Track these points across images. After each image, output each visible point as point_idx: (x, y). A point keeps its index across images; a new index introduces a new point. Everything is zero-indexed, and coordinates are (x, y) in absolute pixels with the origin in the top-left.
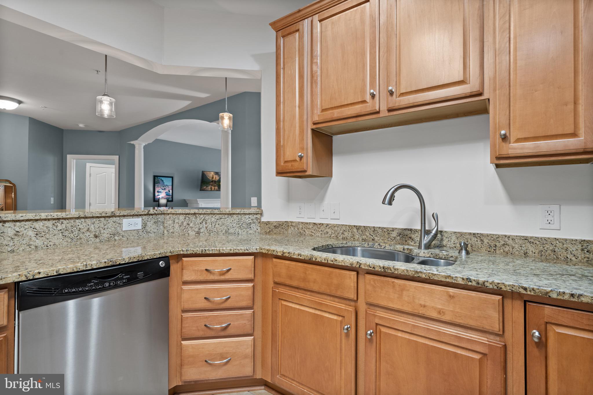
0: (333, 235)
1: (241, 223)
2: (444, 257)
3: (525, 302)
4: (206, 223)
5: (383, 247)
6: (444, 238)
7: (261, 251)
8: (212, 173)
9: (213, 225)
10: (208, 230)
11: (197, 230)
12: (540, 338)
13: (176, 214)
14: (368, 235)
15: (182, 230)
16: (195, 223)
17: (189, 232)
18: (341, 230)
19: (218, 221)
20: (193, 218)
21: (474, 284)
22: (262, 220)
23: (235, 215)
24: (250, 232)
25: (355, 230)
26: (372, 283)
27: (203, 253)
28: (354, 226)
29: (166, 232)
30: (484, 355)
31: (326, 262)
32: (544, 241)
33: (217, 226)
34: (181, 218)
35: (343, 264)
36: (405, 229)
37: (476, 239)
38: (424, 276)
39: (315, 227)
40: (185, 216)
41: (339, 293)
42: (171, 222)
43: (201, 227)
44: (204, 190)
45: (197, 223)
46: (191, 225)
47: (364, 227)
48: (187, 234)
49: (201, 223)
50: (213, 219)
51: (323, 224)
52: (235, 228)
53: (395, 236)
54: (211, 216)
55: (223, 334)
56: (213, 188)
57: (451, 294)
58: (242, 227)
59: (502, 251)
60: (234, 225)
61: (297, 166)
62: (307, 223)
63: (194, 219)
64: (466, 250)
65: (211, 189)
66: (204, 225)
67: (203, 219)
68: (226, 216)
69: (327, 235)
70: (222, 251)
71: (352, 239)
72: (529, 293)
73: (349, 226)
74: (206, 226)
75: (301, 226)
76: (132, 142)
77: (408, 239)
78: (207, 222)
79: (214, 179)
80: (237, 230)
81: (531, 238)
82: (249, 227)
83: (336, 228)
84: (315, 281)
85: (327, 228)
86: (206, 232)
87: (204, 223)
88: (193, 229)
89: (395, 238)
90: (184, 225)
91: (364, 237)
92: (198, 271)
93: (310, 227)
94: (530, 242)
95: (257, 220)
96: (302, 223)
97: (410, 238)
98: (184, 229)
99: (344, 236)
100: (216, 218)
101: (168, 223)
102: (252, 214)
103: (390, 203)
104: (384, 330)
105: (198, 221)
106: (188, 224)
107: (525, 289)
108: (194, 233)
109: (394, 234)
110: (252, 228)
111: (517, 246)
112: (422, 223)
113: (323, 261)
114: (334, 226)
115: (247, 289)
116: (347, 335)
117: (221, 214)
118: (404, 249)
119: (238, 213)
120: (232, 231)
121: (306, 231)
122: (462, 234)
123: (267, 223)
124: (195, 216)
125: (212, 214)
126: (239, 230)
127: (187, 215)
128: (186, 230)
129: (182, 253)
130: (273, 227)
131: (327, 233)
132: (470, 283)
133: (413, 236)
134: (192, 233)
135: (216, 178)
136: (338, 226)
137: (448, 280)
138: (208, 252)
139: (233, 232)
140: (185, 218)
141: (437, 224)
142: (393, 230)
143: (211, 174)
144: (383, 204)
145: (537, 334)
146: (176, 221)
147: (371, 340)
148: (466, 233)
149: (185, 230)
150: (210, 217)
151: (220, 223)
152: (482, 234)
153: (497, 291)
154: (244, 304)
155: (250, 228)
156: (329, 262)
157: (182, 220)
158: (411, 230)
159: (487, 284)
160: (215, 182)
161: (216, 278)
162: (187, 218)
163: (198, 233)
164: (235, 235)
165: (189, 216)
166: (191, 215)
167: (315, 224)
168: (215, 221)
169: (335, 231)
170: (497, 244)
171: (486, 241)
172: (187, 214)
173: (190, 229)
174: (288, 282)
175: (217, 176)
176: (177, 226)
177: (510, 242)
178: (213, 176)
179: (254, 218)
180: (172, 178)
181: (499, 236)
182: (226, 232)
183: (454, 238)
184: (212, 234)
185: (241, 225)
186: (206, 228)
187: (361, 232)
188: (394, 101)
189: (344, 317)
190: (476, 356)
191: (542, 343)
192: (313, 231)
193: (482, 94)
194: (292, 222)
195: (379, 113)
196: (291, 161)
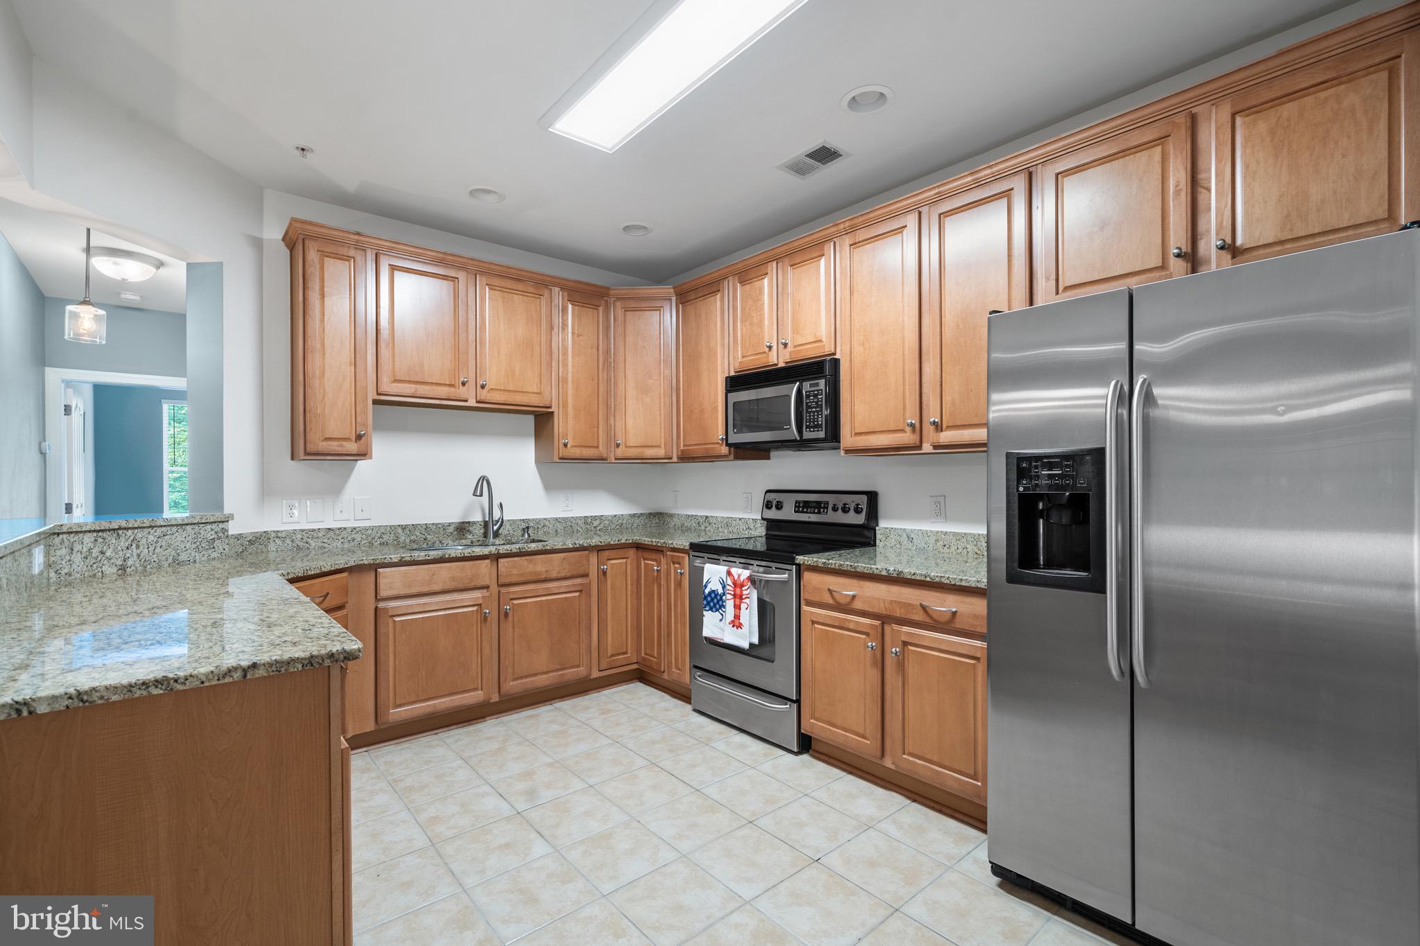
0: (363, 543)
1: (200, 540)
3: (599, 551)
4: (138, 547)
5: (445, 545)
9: (151, 549)
10: (143, 561)
11: (120, 562)
12: (603, 569)
13: (78, 533)
15: (89, 567)
16: (115, 551)
17: (104, 568)
18: (377, 533)
19: (160, 540)
20: (111, 539)
22: (230, 533)
23: (189, 526)
24: (214, 555)
25: (400, 531)
26: (506, 565)
27: (305, 574)
28: (399, 526)
29: (53, 574)
30: (581, 591)
33: (158, 550)
34: (88, 541)
35: (482, 554)
36: (463, 523)
39: (331, 534)
40: (95, 534)
41: (472, 585)
42: (64, 551)
43: (128, 555)
45: (119, 548)
46: (108, 553)
47: (413, 525)
48: (100, 574)
49: (128, 548)
50: (151, 538)
51: (345, 528)
52: (189, 551)
54: (146, 530)
57: (563, 557)
58: (200, 547)
60: (188, 545)
61: (351, 447)
62: (313, 530)
63: (114, 541)
64: (528, 533)
66: (135, 550)
67: (132, 538)
68: (174, 529)
70: (323, 570)
71: (396, 542)
72: (600, 545)
73: (391, 527)
74: (139, 551)
75: (299, 536)
77: (466, 533)
78: (141, 543)
80: (193, 554)
81: (560, 518)
82: (212, 547)
83: (370, 532)
85: (353, 533)
86: (138, 565)
87: (134, 546)
88: (112, 561)
89: (451, 533)
90: (94, 555)
91: (412, 538)
93: (320, 535)
94: (559, 522)
95: (224, 534)
96: (303, 531)
97: (469, 530)
98: (94, 563)
99: (382, 541)
100: (156, 534)
102: (215, 522)
103: (481, 495)
104: (516, 602)
105: (123, 543)
106: (102, 553)
108: (115, 570)
109: (451, 529)
110: (216, 548)
111: (551, 526)
112: (486, 515)
114: (366, 529)
116: (485, 619)
117: (165, 526)
118: (472, 542)
119: (196, 522)
120: (183, 557)
121: (310, 542)
123: (239, 537)
124: (115, 535)
125: (150, 527)
126: (197, 554)
127: (101, 534)
128: (97, 564)
130: (248, 543)
131: (354, 539)
133: (471, 529)
134: (110, 570)
136: (372, 528)
138: (309, 573)
139: (186, 559)
140: (96, 540)
141: (501, 513)
142: (450, 525)
145: (605, 567)
146: (77, 547)
147: (507, 615)
149: (95, 566)
150: (145, 533)
151: (164, 544)
152: (529, 520)
153: (587, 548)
155: (214, 547)
157: (90, 544)
158: (469, 523)
162: (100, 540)
163: (123, 568)
164: (189, 564)
165: (105, 535)
166: (108, 533)
167: (329, 529)
168: (155, 540)
169: (368, 536)
172: (99, 531)
173: (106, 561)
174: (404, 592)
176: (77, 558)
177: (547, 523)
179: (219, 530)
181: (540, 520)
182: (174, 561)
183: (515, 525)
184: (149, 567)
185: (198, 543)
186: (139, 556)
187: (408, 533)
188: (484, 395)
189: (480, 605)
190: (577, 594)
191: (604, 573)
192: (325, 541)
193: (550, 407)
194: (278, 532)
195: (466, 401)
196: (339, 439)
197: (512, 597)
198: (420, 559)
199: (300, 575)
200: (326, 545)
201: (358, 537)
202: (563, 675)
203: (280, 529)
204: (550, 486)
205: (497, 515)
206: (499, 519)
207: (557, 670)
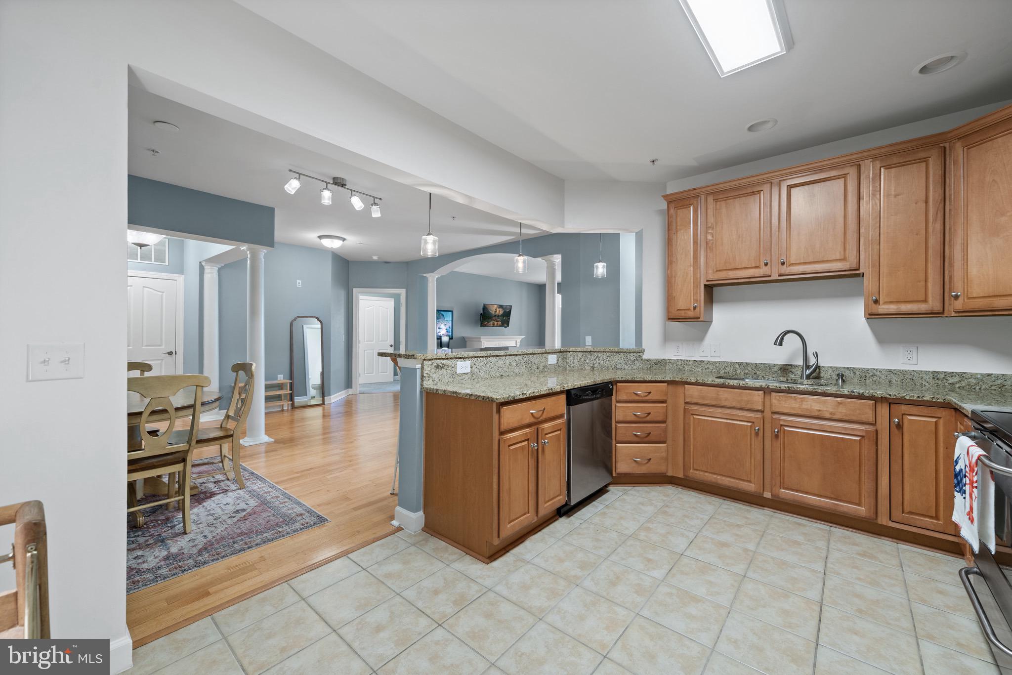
0: (714, 371)
1: (627, 360)
2: (824, 384)
3: (890, 404)
4: (599, 360)
5: (767, 379)
6: (822, 371)
7: (675, 379)
8: (496, 306)
9: (604, 361)
10: (601, 366)
11: (592, 365)
12: (898, 423)
13: (576, 352)
14: (750, 369)
15: (580, 365)
16: (590, 360)
17: (586, 367)
18: (722, 366)
19: (608, 358)
20: (588, 355)
21: (856, 394)
22: (644, 358)
23: (622, 353)
24: (634, 368)
25: (737, 366)
26: (777, 398)
27: (633, 380)
28: (736, 363)
29: (568, 366)
30: (863, 437)
31: (738, 385)
32: (904, 373)
33: (607, 362)
34: (580, 355)
35: (754, 386)
36: (786, 365)
37: (849, 372)
38: (820, 391)
39: (696, 364)
40: (582, 353)
41: (749, 406)
42: (571, 358)
43: (595, 363)
44: (483, 326)
46: (587, 361)
47: (746, 363)
48: (584, 368)
49: (595, 360)
50: (604, 357)
51: (703, 361)
52: (622, 364)
53: (776, 370)
54: (602, 353)
55: (646, 440)
56: (496, 323)
57: (839, 401)
58: (627, 363)
59: (871, 380)
60: (621, 361)
61: (691, 314)
62: (687, 361)
63: (590, 356)
64: (842, 379)
65: (494, 324)
67: (596, 356)
68: (615, 354)
69: (708, 371)
70: (646, 379)
71: (734, 373)
72: (892, 397)
73: (731, 363)
75: (680, 363)
76: (425, 275)
78: (600, 358)
79: (497, 313)
80: (624, 366)
81: (894, 370)
82: (633, 363)
83: (718, 365)
84: (726, 400)
85: (708, 364)
87: (597, 359)
88: (589, 364)
89: (776, 372)
90: (582, 361)
91: (746, 371)
92: (628, 393)
93: (690, 363)
94: (894, 373)
95: (640, 358)
96: (682, 360)
97: (791, 371)
98: (582, 364)
99: (726, 371)
100: (607, 355)
101: (570, 359)
102: (637, 352)
103: (781, 344)
104: (786, 429)
105: (593, 358)
106: (585, 360)
107: (890, 395)
108: (590, 368)
109: (776, 369)
110: (636, 364)
111: (883, 376)
112: (804, 360)
113: (736, 385)
114: (716, 363)
115: (663, 407)
116: (757, 434)
117: (610, 352)
118: (787, 380)
119: (624, 351)
120: (619, 366)
121: (686, 367)
122: (837, 368)
123: (648, 360)
124: (590, 354)
125: (604, 352)
126: (626, 366)
127: (584, 353)
129: (618, 379)
130: (653, 363)
131: (708, 368)
132: (853, 394)
133: (793, 370)
134: (588, 368)
135: (499, 313)
136: (720, 363)
137: (837, 393)
138: (636, 379)
141: (817, 360)
142: (775, 365)
143: (494, 307)
144: (774, 344)
145: (897, 420)
146: (576, 357)
147: (777, 436)
148: (840, 367)
151: (610, 360)
153: (871, 398)
154: (660, 418)
156: (741, 385)
158: (791, 365)
159: (865, 394)
160: (498, 316)
161: (640, 399)
162: (584, 355)
163: (593, 368)
164: (622, 370)
165: (586, 353)
167: (695, 361)
168: (606, 358)
169: (717, 367)
170: (867, 375)
171: (858, 373)
173: (586, 364)
174: (700, 401)
175: (501, 310)
176: (576, 361)
177: (878, 373)
178: (496, 309)
179: (638, 356)
180: (452, 312)
181: (868, 370)
182: (615, 367)
183: (830, 371)
184: (603, 368)
186: (599, 363)
187: (743, 368)
188: (785, 269)
189: (754, 422)
190: (858, 438)
191: (900, 426)
192: (693, 367)
193: (858, 269)
194: (670, 359)
195: (770, 276)
196: (684, 310)
197: (782, 423)
198: (709, 383)
199: (629, 379)
200: (693, 370)
201: (711, 367)
202: (837, 505)
203: (671, 358)
204: (882, 340)
205: (812, 361)
206: (814, 364)
207: (831, 498)
